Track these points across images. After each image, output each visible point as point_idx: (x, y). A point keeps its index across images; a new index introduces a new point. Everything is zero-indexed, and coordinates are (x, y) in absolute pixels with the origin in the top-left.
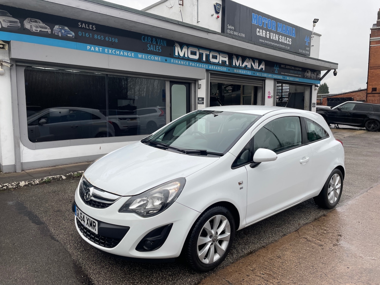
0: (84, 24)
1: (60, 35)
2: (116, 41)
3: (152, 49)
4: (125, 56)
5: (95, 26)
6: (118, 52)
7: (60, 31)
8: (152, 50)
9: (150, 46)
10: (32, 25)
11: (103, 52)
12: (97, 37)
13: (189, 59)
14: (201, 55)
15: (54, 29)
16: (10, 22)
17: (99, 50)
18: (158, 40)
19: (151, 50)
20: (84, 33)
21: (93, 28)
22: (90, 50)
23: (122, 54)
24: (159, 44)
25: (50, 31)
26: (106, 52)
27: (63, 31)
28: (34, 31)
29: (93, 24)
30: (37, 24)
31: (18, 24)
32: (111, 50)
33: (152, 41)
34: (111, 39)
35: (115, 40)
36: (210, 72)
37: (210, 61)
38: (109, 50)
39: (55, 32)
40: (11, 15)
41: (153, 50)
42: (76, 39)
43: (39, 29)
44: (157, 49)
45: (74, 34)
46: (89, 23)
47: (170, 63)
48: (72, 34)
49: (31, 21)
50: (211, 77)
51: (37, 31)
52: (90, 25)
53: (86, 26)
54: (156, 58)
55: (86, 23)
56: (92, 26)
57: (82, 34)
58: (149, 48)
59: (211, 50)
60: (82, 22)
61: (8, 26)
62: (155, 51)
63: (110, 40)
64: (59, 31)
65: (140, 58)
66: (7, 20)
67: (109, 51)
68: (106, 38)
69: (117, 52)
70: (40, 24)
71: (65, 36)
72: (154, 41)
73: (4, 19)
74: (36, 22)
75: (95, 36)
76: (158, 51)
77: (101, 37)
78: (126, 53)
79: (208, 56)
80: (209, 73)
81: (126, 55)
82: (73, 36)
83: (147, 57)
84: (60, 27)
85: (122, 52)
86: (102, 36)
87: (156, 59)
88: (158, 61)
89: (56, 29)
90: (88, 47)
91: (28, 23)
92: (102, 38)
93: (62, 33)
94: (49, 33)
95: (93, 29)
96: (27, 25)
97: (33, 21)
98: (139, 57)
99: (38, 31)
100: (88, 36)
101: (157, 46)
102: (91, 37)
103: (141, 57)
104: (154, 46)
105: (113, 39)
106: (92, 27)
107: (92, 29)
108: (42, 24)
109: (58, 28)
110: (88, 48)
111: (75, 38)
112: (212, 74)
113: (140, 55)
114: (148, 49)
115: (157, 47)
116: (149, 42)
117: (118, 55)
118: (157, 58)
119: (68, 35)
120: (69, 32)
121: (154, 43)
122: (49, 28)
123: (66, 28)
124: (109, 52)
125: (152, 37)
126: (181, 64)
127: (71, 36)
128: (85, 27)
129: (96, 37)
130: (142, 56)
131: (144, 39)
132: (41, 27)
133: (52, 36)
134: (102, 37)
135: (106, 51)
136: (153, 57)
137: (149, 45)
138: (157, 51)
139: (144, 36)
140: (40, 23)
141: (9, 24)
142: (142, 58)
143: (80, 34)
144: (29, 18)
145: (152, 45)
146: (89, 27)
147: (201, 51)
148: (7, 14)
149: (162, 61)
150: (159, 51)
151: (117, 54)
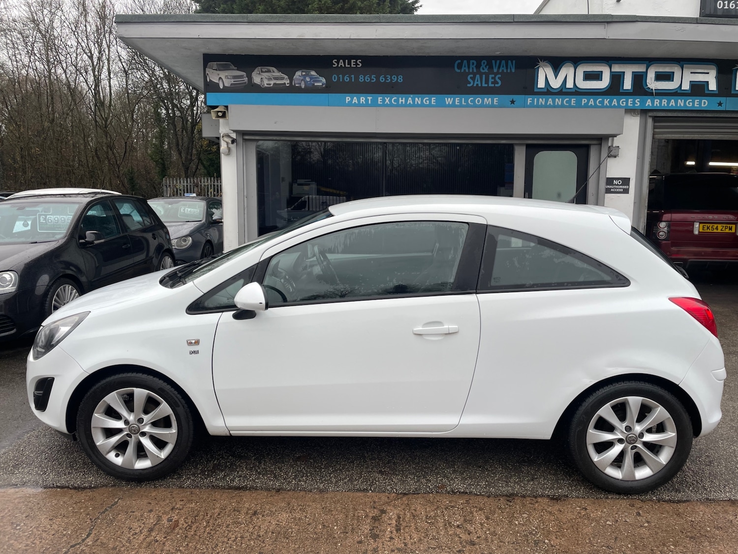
0: (341, 61)
1: (303, 86)
2: (400, 80)
3: (479, 83)
4: (418, 106)
5: (360, 61)
6: (402, 99)
7: (304, 80)
8: (477, 84)
9: (473, 79)
10: (263, 77)
11: (374, 104)
12: (364, 78)
13: (577, 92)
14: (617, 79)
15: (294, 77)
16: (235, 77)
17: (367, 100)
18: (493, 61)
19: (475, 85)
20: (341, 76)
21: (357, 64)
22: (350, 104)
23: (411, 102)
24: (495, 70)
25: (289, 82)
26: (379, 103)
27: (308, 79)
28: (266, 85)
29: (356, 57)
30: (270, 75)
31: (245, 79)
32: (389, 98)
33: (478, 66)
34: (391, 78)
35: (398, 78)
36: (650, 114)
37: (649, 88)
38: (386, 98)
39: (296, 82)
40: (235, 67)
41: (480, 85)
42: (328, 89)
43: (272, 82)
44: (491, 80)
45: (325, 81)
46: (349, 58)
47: (525, 106)
48: (322, 81)
49: (262, 72)
50: (655, 127)
51: (270, 84)
52: (352, 61)
53: (345, 64)
54: (488, 100)
55: (344, 58)
56: (355, 61)
57: (339, 78)
58: (470, 83)
59: (649, 61)
60: (338, 58)
61: (232, 84)
62: (486, 85)
63: (388, 80)
64: (302, 80)
65: (449, 106)
66: (230, 76)
67: (386, 100)
68: (381, 78)
69: (400, 101)
70: (274, 74)
71: (311, 85)
72: (483, 66)
73: (227, 74)
74: (269, 71)
75: (361, 78)
76: (493, 85)
77: (370, 77)
78: (418, 100)
79: (639, 79)
80: (647, 116)
81: (419, 103)
82: (323, 85)
83: (466, 101)
84: (304, 73)
85: (410, 98)
86: (373, 76)
87: (487, 103)
88: (492, 106)
89: (298, 77)
90: (348, 99)
91: (257, 75)
92: (373, 80)
93: (306, 82)
94: (287, 85)
95: (358, 66)
96: (257, 79)
97: (264, 71)
98: (447, 103)
99: (272, 85)
100: (348, 80)
101: (491, 76)
102: (353, 81)
103: (451, 103)
104: (484, 76)
105: (394, 78)
106: (355, 63)
107: (355, 66)
108: (277, 74)
109: (300, 75)
110: (347, 101)
111: (326, 87)
112: (656, 119)
113: (449, 99)
114: (468, 85)
115: (490, 78)
116: (471, 71)
117: (402, 105)
118: (490, 99)
119: (316, 84)
120: (318, 79)
121: (483, 69)
122: (287, 77)
123: (313, 73)
124: (386, 103)
125: (479, 59)
126: (554, 106)
127: (321, 84)
128: (343, 66)
129: (361, 80)
130: (454, 101)
131: (460, 66)
132: (276, 78)
133: (292, 89)
134: (372, 78)
135: (379, 100)
136: (479, 100)
137: (472, 76)
138: (490, 85)
139: (460, 61)
140: (274, 72)
141: (232, 81)
142: (454, 105)
143: (335, 78)
144: (260, 67)
145: (478, 76)
146: (350, 63)
147: (617, 68)
148: (231, 67)
149: (501, 106)
150: (496, 85)
151: (400, 103)
